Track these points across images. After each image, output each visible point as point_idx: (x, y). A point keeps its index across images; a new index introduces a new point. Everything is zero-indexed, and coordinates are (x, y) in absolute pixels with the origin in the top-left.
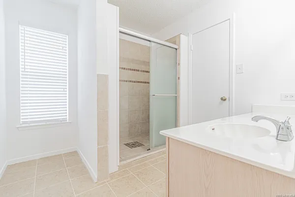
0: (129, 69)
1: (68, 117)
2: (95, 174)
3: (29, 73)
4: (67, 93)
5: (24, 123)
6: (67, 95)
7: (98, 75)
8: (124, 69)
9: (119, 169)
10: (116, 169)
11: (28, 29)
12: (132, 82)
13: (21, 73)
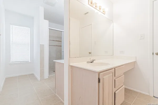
0: (56, 41)
1: (29, 60)
2: (39, 78)
3: (14, 43)
4: (29, 50)
5: (12, 62)
6: (29, 51)
7: (40, 45)
8: (54, 41)
9: (49, 78)
10: (48, 77)
11: (14, 26)
12: (57, 46)
13: (11, 43)
